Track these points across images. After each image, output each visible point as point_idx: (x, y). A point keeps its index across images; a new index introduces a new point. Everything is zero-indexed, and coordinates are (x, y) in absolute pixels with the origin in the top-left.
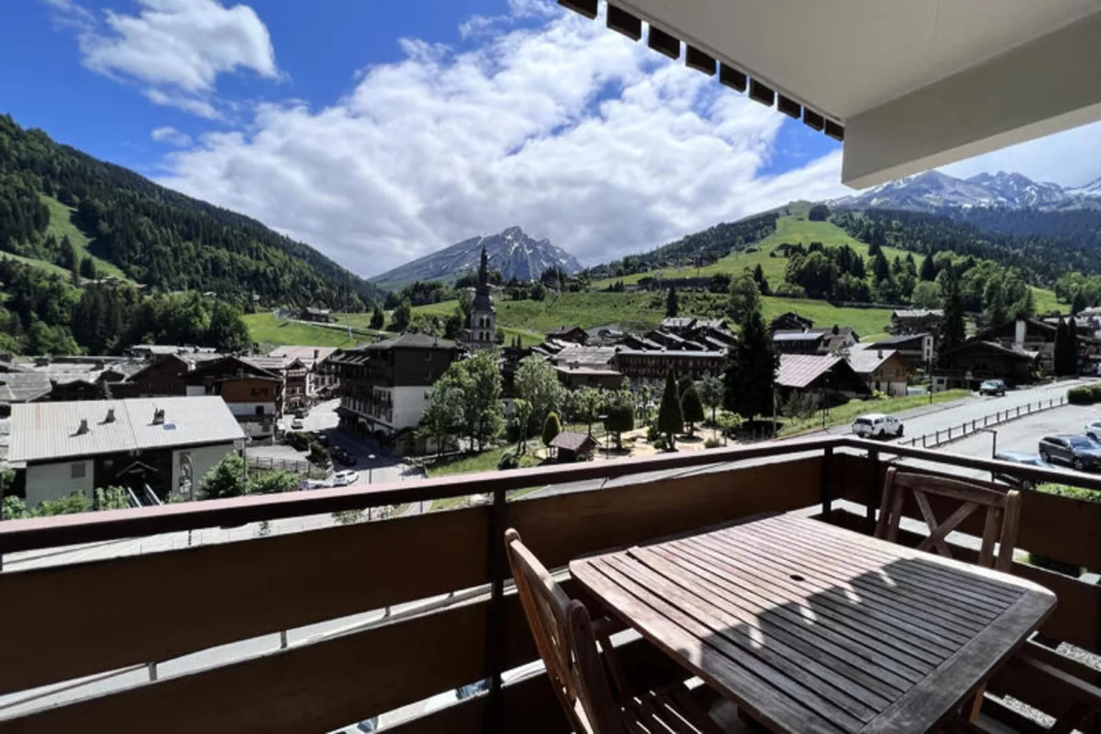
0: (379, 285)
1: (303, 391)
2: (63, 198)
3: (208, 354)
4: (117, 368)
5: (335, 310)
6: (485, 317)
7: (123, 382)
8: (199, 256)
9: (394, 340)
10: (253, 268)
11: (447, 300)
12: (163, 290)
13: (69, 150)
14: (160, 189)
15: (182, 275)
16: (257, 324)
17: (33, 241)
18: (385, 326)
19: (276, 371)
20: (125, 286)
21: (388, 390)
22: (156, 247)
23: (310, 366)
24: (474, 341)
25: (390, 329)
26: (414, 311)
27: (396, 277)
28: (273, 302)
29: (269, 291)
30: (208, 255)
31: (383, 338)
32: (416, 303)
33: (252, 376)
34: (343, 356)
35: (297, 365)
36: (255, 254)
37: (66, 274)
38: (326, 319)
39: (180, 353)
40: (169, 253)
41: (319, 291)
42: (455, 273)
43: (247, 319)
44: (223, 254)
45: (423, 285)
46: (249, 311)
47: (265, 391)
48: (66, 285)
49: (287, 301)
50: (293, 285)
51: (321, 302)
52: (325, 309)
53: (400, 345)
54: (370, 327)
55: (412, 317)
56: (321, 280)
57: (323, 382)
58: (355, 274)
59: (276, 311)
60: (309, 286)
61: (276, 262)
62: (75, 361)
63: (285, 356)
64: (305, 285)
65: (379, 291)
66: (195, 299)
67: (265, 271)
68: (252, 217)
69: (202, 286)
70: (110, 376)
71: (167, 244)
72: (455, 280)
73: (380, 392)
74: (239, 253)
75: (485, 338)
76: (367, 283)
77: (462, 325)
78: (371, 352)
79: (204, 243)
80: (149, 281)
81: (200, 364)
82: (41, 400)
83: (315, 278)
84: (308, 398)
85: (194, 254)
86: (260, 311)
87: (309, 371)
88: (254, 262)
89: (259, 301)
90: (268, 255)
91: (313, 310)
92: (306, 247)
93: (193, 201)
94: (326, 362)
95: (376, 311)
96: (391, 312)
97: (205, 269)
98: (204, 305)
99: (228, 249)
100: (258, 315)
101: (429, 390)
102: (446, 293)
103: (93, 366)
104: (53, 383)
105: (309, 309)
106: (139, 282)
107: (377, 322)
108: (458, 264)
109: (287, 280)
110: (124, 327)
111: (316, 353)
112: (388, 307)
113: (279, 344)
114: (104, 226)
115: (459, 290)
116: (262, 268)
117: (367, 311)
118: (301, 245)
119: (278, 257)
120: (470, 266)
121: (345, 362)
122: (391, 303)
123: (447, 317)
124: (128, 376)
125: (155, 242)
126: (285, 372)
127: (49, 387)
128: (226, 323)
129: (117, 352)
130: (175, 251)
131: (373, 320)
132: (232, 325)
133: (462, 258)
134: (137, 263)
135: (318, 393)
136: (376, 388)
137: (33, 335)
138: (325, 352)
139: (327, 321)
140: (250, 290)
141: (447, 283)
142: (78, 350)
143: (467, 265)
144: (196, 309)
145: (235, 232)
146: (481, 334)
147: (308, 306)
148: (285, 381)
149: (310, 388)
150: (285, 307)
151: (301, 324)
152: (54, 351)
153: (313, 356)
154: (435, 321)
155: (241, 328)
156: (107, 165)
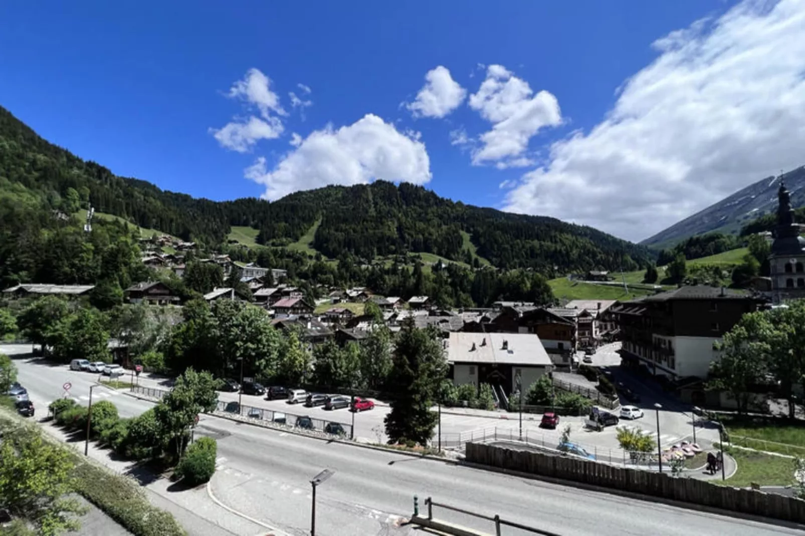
0: (650, 247)
1: (591, 334)
2: (468, 231)
3: (529, 307)
4: (488, 315)
5: (612, 271)
6: (793, 261)
7: (490, 322)
8: (523, 247)
9: (672, 292)
10: (553, 249)
11: (730, 249)
12: (507, 270)
13: (469, 207)
14: (503, 214)
15: (516, 260)
16: (557, 285)
17: (458, 253)
18: (659, 280)
19: (571, 318)
20: (490, 270)
21: (667, 338)
22: (503, 246)
23: (595, 315)
24: (777, 289)
25: (663, 282)
26: (689, 264)
27: (667, 237)
28: (566, 270)
29: (563, 262)
30: (528, 246)
31: (658, 291)
32: (690, 257)
33: (555, 322)
34: (622, 307)
35: (585, 314)
36: (554, 240)
37: (469, 267)
38: (605, 278)
39: (515, 306)
40: (509, 248)
41: (599, 258)
42: (739, 221)
43: (551, 283)
44: (536, 243)
45: (698, 239)
46: (552, 277)
47: (565, 333)
48: (469, 272)
49: (576, 268)
50: (579, 255)
51: (600, 266)
52: (604, 271)
53: (678, 297)
54: (644, 282)
55: (689, 270)
56: (599, 250)
57: (606, 328)
58: (627, 240)
59: (569, 275)
60: (591, 255)
61: (567, 242)
62: (472, 311)
63: (576, 308)
64: (588, 255)
65: (651, 251)
66: (522, 273)
67: (561, 250)
68: (551, 216)
69: (525, 264)
70: (485, 319)
71: (508, 243)
72: (739, 229)
73: (659, 339)
74: (544, 241)
75: (796, 285)
76: (638, 246)
77: (756, 274)
78: (647, 304)
79: (526, 239)
80: (501, 266)
81: (525, 313)
82: (459, 331)
83: (595, 249)
84: (594, 340)
85: (521, 246)
86: (559, 277)
87: (594, 319)
88: (554, 245)
89: (558, 270)
90: (562, 239)
91: (594, 273)
92: (587, 228)
93: (519, 216)
94: (607, 312)
95: (649, 268)
96: (665, 268)
97: (526, 253)
98: (527, 276)
99: (539, 240)
100: (557, 279)
101: (718, 343)
102: (728, 242)
103: (478, 313)
104: (464, 321)
105: (592, 272)
106: (496, 267)
107: (651, 277)
108: (742, 211)
109: (575, 253)
110: (490, 292)
111: (599, 305)
112: (661, 263)
113: (571, 299)
114: (482, 240)
115: (747, 238)
116: (558, 248)
117: (641, 269)
118: (583, 227)
119: (568, 238)
121: (623, 312)
122: (663, 259)
123: (734, 265)
124: (492, 319)
125: (503, 243)
126: (576, 320)
127: (462, 324)
128: (539, 286)
129: (488, 306)
130: (511, 246)
131: (646, 276)
132: (542, 287)
133: (750, 202)
134: (496, 256)
135: (602, 336)
136: (655, 335)
137: (457, 296)
138: (606, 304)
139: (606, 280)
140: (552, 264)
141: (729, 232)
142: (473, 305)
143: (755, 210)
144: (523, 279)
145: (542, 228)
146: (790, 282)
147: (591, 270)
148: (577, 327)
149: (596, 332)
150: (575, 272)
151: (586, 284)
152: (465, 306)
153: (597, 307)
154: (717, 271)
155: (547, 289)
156: (483, 209)
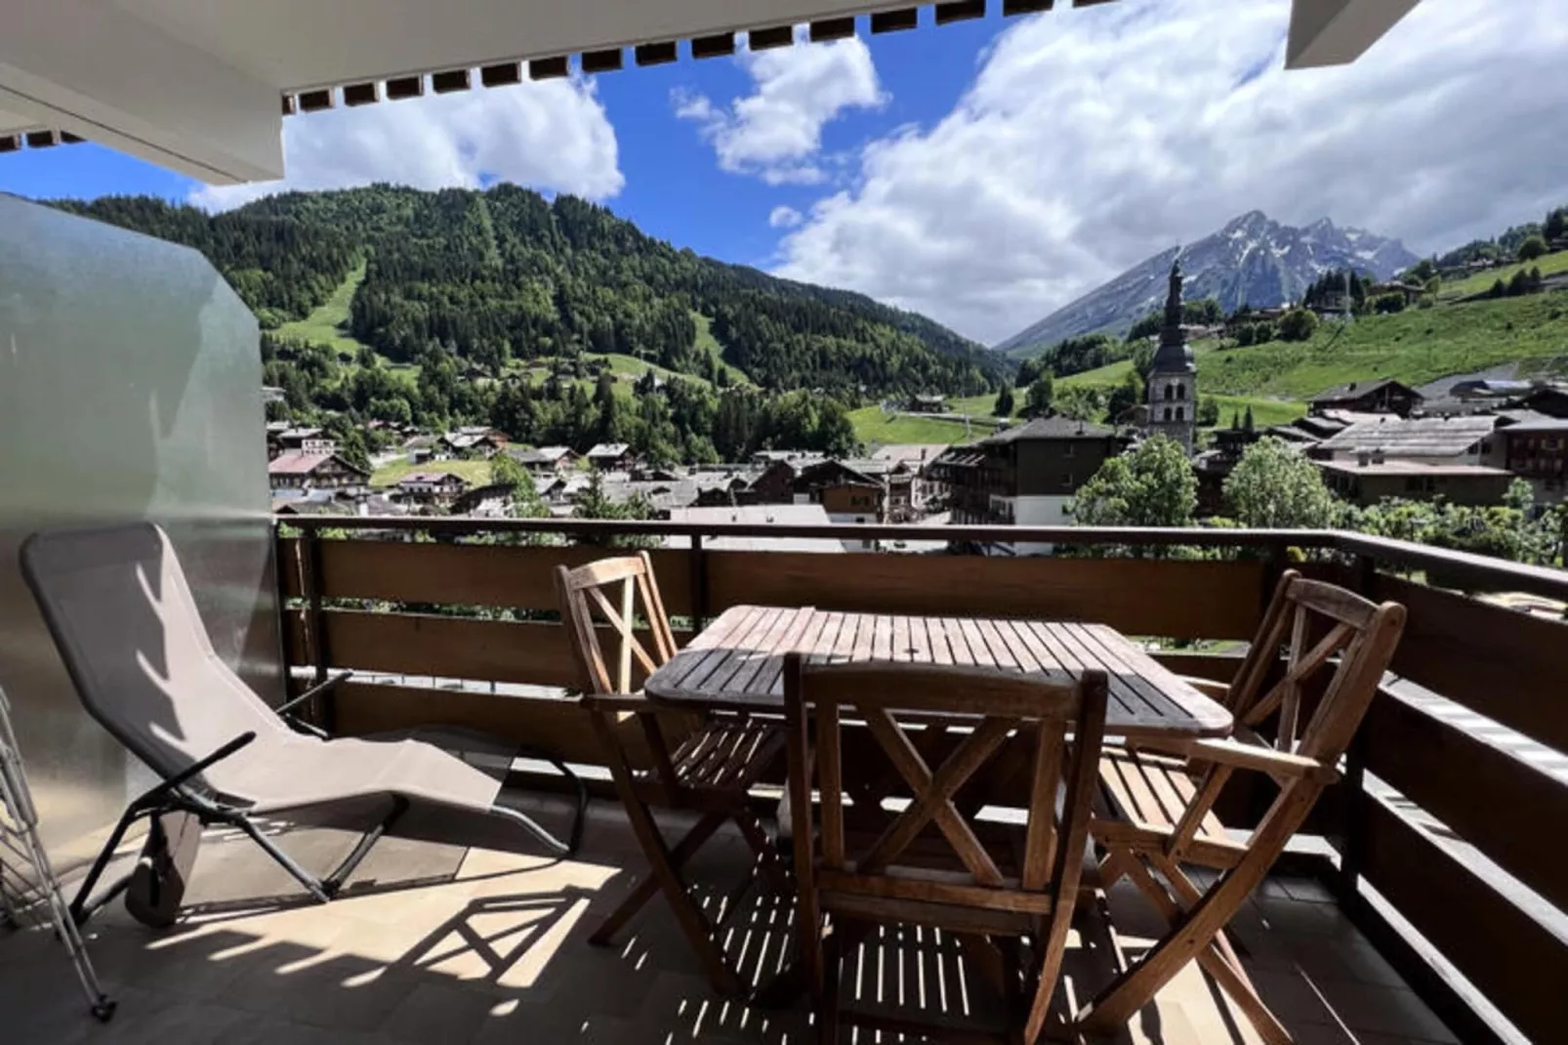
0: (1010, 354)
1: (909, 501)
2: (705, 313)
3: (815, 458)
4: (743, 476)
5: (950, 394)
6: (1175, 382)
7: (746, 490)
8: (808, 348)
10: (859, 354)
11: (1112, 361)
12: (779, 392)
13: (707, 261)
14: (773, 279)
15: (795, 374)
16: (863, 420)
17: (687, 357)
18: (1015, 410)
19: (877, 476)
20: (749, 392)
21: (1007, 500)
22: (771, 345)
23: (916, 470)
24: (1153, 423)
25: (1023, 414)
26: (1058, 384)
27: (1035, 337)
28: (880, 392)
29: (876, 378)
30: (816, 346)
31: (1005, 427)
32: (1063, 372)
33: (852, 482)
34: (953, 454)
35: (901, 469)
36: (860, 337)
37: (707, 384)
38: (938, 407)
39: (790, 458)
40: (783, 349)
41: (931, 372)
42: (1130, 316)
43: (854, 417)
44: (830, 341)
45: (1074, 343)
46: (855, 406)
47: (867, 501)
48: (707, 396)
49: (895, 390)
50: (902, 368)
51: (933, 386)
52: (938, 394)
54: (994, 414)
55: (1056, 393)
56: (933, 357)
57: (932, 491)
58: (977, 342)
59: (884, 402)
60: (919, 367)
61: (883, 342)
62: (713, 470)
63: (888, 458)
64: (915, 366)
65: (1010, 362)
66: (805, 399)
67: (872, 355)
68: (858, 291)
69: (812, 382)
70: (737, 484)
71: (782, 340)
72: (1128, 328)
73: (999, 502)
74: (845, 338)
75: (1173, 417)
76: (993, 352)
77: (1138, 400)
78: (988, 448)
79: (813, 333)
80: (767, 383)
81: (806, 469)
82: (692, 505)
83: (927, 356)
84: (913, 510)
85: (803, 346)
86: (867, 405)
87: (914, 476)
88: (860, 346)
89: (866, 393)
90: (876, 336)
91: (923, 398)
92: (917, 316)
93: (803, 286)
94: (935, 465)
95: (1003, 392)
96: (1025, 390)
97: (814, 362)
98: (813, 403)
99: (837, 336)
100: (864, 410)
101: (1069, 501)
102: (1112, 349)
103: (725, 473)
104: (700, 490)
105: (920, 397)
106: (760, 385)
107: (1004, 406)
108: (1135, 300)
109: (895, 361)
110: (748, 434)
111: (924, 452)
112: (1020, 384)
113: (883, 443)
114: (733, 333)
115: (1135, 344)
116: (868, 352)
117: (992, 392)
118: (911, 315)
119: (885, 334)
120: (1155, 300)
121: (954, 462)
122: (1025, 376)
123: (1113, 388)
124: (750, 483)
125: (771, 341)
126: (887, 478)
127: (696, 495)
128: (833, 422)
129: (745, 460)
130: (787, 346)
131: (999, 404)
132: (838, 423)
133: (1146, 287)
134: (758, 365)
135: (927, 504)
136: (993, 497)
137: (687, 444)
138: (935, 451)
139: (940, 410)
140: (856, 381)
141: (1115, 336)
142: (717, 459)
143: (1152, 299)
144: (806, 408)
145: (842, 313)
146: (1168, 412)
147: (918, 392)
148: (887, 489)
149: (916, 497)
150: (892, 397)
151: (910, 417)
152: (701, 461)
153: (920, 457)
154: (1092, 397)
155: (846, 428)
156: (734, 267)
